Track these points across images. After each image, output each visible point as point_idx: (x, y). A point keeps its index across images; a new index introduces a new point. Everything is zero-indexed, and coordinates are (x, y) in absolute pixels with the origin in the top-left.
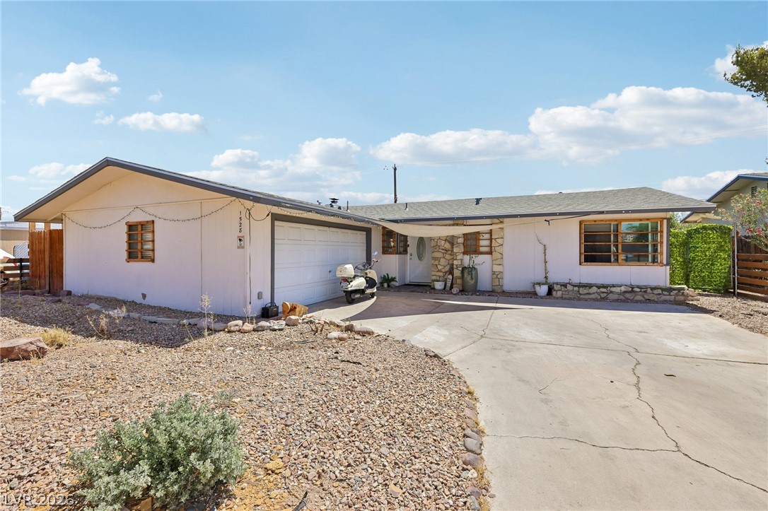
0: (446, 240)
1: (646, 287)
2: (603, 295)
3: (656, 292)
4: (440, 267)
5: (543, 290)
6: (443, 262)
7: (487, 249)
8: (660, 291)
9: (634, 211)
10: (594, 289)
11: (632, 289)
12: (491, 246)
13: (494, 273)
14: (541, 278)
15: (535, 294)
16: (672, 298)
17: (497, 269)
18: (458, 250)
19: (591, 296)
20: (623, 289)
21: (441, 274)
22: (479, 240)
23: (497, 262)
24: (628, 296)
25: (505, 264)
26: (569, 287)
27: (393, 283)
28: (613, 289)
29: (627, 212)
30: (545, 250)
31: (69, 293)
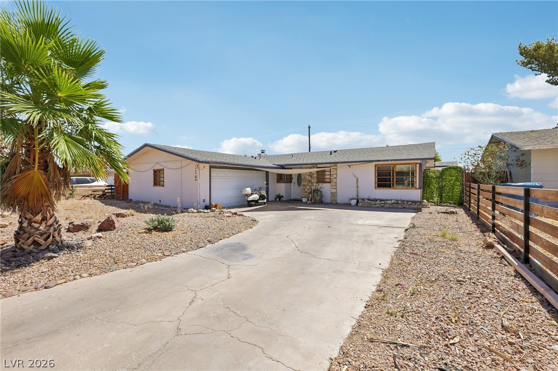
0: (309, 175)
1: (404, 201)
2: (382, 205)
3: (409, 203)
4: (306, 190)
5: (354, 202)
6: (308, 187)
7: (328, 180)
8: (411, 203)
9: (395, 160)
10: (379, 201)
11: (397, 202)
12: (330, 179)
13: (332, 193)
14: (355, 196)
15: (350, 204)
16: (416, 207)
17: (334, 191)
18: (315, 180)
19: (376, 206)
20: (393, 201)
21: (307, 194)
22: (325, 175)
23: (334, 187)
24: (394, 205)
25: (338, 188)
26: (366, 201)
27: (282, 199)
28: (388, 202)
29: (392, 160)
30: (357, 181)
31: (131, 200)
